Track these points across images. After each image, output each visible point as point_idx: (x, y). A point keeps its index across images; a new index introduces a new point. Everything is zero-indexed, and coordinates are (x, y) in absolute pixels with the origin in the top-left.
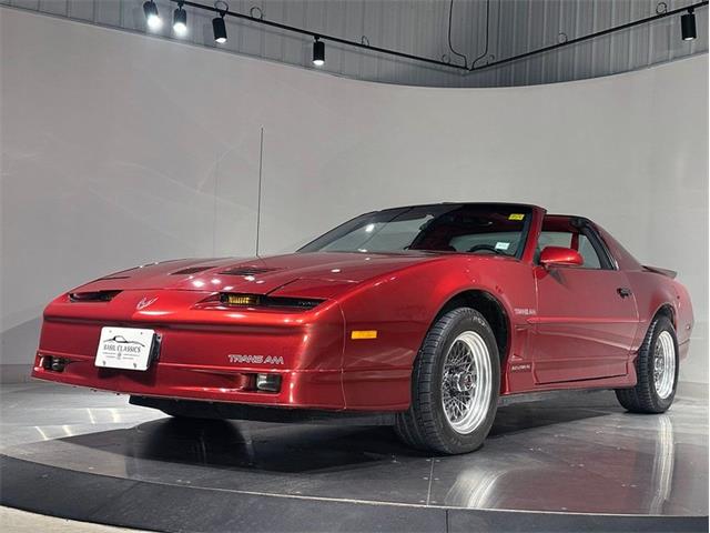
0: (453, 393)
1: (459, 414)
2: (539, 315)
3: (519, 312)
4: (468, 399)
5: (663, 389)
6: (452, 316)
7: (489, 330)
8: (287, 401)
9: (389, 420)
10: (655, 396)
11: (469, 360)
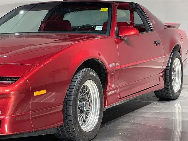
0: (82, 112)
1: (85, 121)
2: (120, 65)
3: (111, 65)
4: (89, 113)
5: (176, 87)
6: (80, 74)
7: (98, 77)
8: (4, 132)
9: (53, 131)
10: (173, 92)
11: (88, 93)
